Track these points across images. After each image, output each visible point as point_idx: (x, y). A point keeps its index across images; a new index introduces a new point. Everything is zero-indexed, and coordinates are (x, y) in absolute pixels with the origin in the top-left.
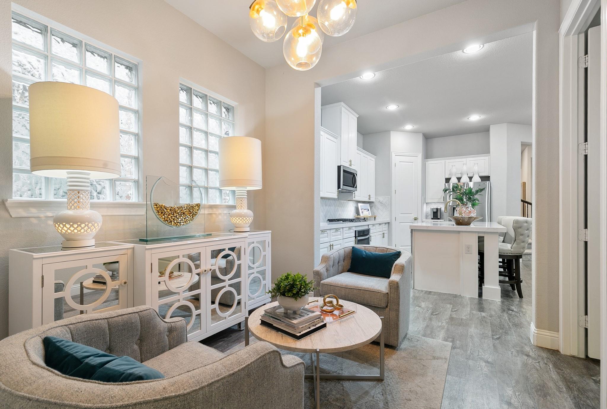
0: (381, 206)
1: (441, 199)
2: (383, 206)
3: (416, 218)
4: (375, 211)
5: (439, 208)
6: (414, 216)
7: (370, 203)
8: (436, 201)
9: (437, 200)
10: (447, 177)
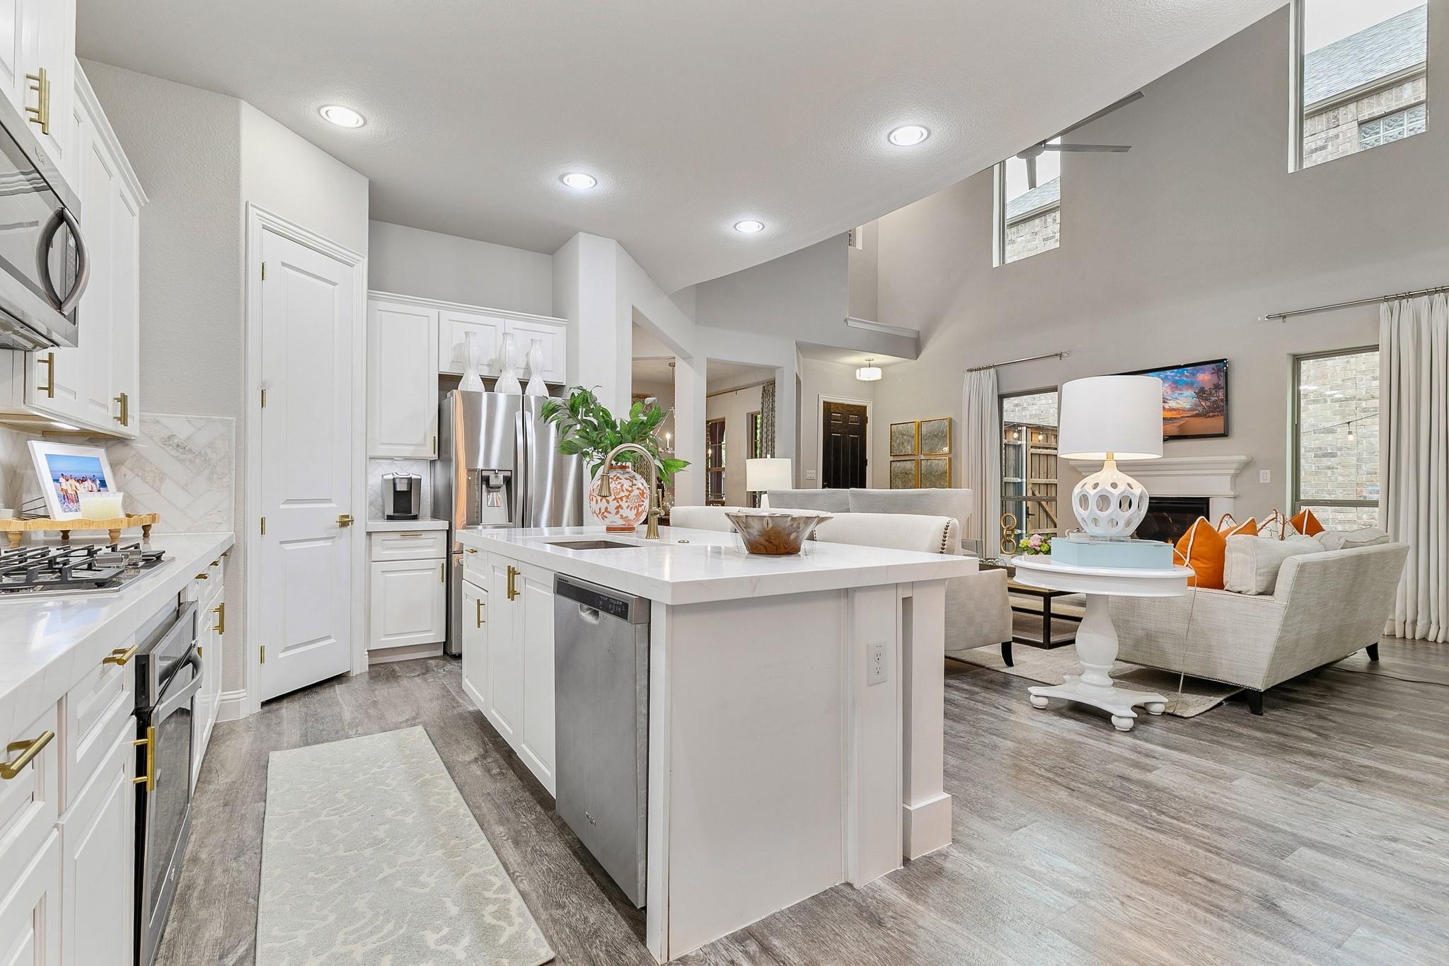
0: (182, 461)
1: (424, 445)
2: (191, 462)
3: (348, 516)
4: (139, 488)
5: (413, 477)
6: (335, 510)
7: (110, 443)
8: (408, 451)
9: (412, 448)
10: (446, 369)
